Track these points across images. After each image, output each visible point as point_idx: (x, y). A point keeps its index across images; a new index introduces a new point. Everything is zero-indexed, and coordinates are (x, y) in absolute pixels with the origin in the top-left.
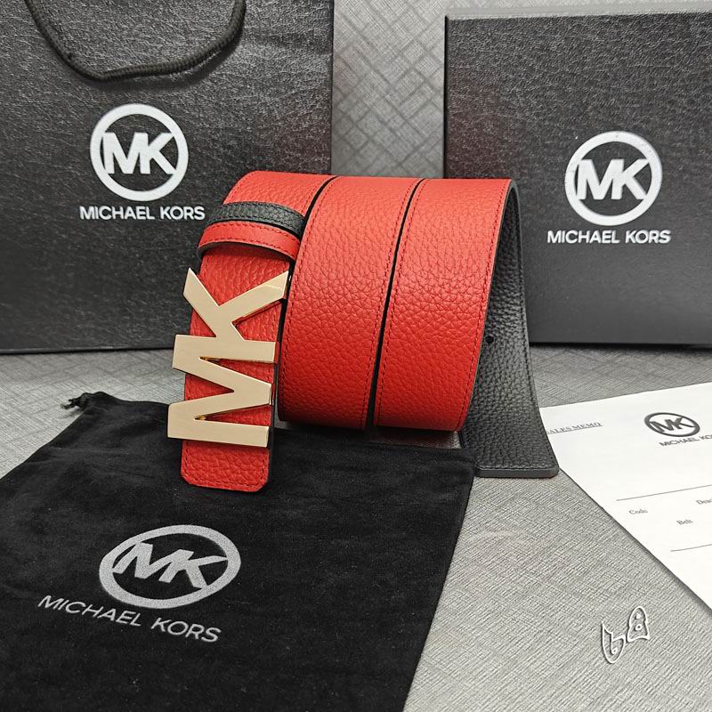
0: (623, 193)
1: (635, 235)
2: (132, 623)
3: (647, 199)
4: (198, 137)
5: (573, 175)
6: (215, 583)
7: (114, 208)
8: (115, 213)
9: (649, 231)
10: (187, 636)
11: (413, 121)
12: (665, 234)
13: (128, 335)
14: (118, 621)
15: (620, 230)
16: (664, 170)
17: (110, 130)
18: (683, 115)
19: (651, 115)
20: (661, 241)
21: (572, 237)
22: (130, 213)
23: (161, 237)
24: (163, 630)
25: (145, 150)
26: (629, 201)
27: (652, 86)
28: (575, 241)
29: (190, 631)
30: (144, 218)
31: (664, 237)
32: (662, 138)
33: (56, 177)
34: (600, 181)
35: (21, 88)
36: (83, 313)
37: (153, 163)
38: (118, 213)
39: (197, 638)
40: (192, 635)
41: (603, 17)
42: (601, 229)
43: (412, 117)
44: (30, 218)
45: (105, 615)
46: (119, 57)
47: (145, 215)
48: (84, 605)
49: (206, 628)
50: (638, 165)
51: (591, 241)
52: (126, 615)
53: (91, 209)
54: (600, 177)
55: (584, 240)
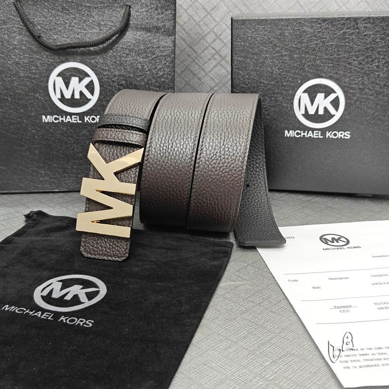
0: (324, 111)
1: (331, 134)
2: (49, 318)
3: (338, 115)
4: (105, 80)
5: (298, 101)
6: (93, 300)
7: (60, 117)
8: (61, 119)
9: (339, 132)
10: (76, 324)
11: (210, 74)
12: (347, 134)
13: (66, 184)
14: (42, 317)
15: (323, 131)
16: (346, 99)
17: (59, 75)
18: (356, 70)
19: (339, 70)
20: (345, 137)
21: (298, 134)
22: (68, 119)
23: (85, 131)
24: (65, 322)
25: (77, 86)
26: (328, 115)
27: (339, 55)
28: (299, 136)
29: (78, 322)
30: (76, 122)
31: (347, 135)
32: (345, 82)
33: (29, 100)
34: (312, 104)
35: (12, 53)
36: (43, 172)
37: (81, 93)
38: (62, 119)
39: (81, 325)
40: (79, 324)
41: (312, 19)
42: (313, 130)
43: (209, 72)
44: (16, 121)
45: (36, 314)
46: (64, 37)
47: (76, 120)
48: (25, 309)
49: (87, 320)
50: (332, 97)
51: (308, 136)
52: (46, 314)
53: (48, 117)
54: (312, 102)
55: (304, 136)
